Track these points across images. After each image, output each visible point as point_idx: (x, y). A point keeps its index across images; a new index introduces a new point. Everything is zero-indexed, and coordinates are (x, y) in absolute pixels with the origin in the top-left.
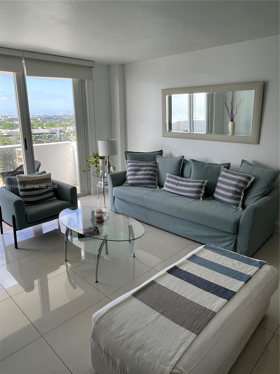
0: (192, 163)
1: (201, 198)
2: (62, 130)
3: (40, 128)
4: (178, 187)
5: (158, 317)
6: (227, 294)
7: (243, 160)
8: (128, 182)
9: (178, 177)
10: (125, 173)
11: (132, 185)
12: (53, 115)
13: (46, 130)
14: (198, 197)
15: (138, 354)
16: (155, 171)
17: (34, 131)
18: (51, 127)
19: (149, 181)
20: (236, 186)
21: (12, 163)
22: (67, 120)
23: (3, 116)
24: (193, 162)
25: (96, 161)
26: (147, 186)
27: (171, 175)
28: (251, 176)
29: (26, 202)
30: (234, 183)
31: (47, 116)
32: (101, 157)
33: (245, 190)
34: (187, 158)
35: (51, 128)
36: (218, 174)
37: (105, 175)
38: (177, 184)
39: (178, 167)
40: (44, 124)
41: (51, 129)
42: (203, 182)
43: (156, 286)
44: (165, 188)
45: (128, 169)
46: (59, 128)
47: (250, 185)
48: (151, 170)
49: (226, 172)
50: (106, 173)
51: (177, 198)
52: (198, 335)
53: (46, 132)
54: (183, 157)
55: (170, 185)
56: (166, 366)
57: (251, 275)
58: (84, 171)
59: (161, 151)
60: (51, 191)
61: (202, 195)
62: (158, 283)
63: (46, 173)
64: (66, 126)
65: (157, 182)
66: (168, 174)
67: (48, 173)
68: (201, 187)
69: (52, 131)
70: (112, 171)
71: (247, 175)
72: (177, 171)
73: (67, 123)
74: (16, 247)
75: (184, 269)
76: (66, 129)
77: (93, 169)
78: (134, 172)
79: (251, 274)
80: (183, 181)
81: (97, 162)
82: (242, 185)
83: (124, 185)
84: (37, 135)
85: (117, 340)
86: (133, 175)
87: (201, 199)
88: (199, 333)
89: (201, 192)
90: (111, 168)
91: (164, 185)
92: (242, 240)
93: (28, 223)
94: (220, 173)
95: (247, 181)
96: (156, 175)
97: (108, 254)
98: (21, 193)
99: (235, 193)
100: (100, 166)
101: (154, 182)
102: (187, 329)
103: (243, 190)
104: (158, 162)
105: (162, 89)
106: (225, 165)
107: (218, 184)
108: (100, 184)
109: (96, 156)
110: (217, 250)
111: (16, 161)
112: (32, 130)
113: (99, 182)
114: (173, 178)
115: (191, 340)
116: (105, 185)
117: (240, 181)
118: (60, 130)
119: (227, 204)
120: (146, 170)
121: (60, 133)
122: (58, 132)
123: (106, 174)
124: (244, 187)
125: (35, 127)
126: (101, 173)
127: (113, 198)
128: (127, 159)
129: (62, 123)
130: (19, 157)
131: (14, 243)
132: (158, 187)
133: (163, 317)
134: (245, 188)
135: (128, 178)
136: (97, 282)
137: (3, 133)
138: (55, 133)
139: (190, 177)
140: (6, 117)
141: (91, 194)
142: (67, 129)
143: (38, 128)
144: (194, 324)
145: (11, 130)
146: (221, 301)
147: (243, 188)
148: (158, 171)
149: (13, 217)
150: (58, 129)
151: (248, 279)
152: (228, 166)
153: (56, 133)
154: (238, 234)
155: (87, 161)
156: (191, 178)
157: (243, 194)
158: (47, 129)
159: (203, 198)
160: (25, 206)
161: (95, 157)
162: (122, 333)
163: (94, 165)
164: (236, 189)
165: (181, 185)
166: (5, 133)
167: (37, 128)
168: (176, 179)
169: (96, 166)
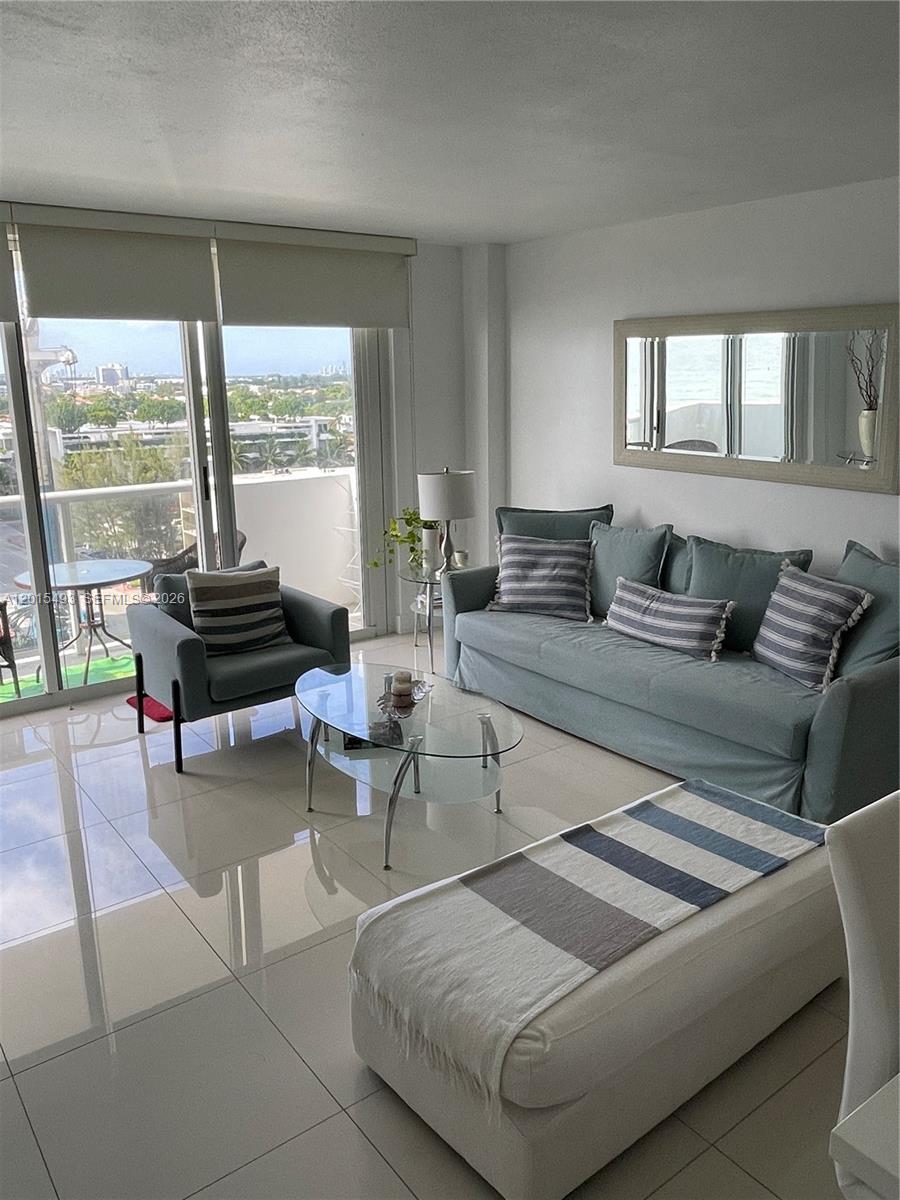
0: (694, 547)
1: (713, 654)
2: (325, 426)
3: (257, 417)
4: (648, 620)
5: (512, 929)
6: (704, 896)
7: (850, 541)
8: (500, 601)
9: (651, 590)
10: (496, 571)
11: (515, 609)
12: (298, 375)
13: (276, 424)
14: (703, 651)
15: (451, 996)
16: (583, 569)
17: (237, 428)
18: (290, 416)
19: (564, 600)
20: (816, 621)
21: (165, 530)
22: (343, 392)
23: (142, 379)
24: (697, 546)
25: (411, 535)
26: (556, 612)
27: (629, 583)
28: (863, 592)
29: (210, 647)
30: (812, 610)
31: (279, 377)
32: (426, 523)
33: (843, 633)
34: (682, 530)
35: (292, 418)
36: (773, 584)
37: (435, 576)
38: (646, 611)
39: (653, 558)
40: (270, 404)
41: (289, 421)
42: (723, 607)
43: (523, 866)
44: (610, 622)
45: (504, 560)
46: (318, 418)
47: (859, 620)
48: (571, 566)
49: (793, 577)
50: (440, 571)
51: (639, 651)
52: (601, 970)
53: (274, 429)
54: (670, 527)
55: (625, 612)
56: (510, 1020)
57: (789, 859)
58: (376, 564)
59: (609, 509)
60: (277, 619)
61: (716, 645)
62: (533, 860)
63: (266, 566)
64: (341, 413)
65: (588, 603)
66: (621, 579)
67: (270, 566)
68: (714, 621)
69: (295, 427)
70: (459, 565)
71: (850, 587)
72: (648, 571)
73: (342, 401)
74: (179, 769)
75: (610, 834)
76: (339, 423)
77: (402, 557)
78: (520, 571)
79: (788, 856)
80: (664, 601)
81: (414, 538)
82: (833, 618)
83: (487, 608)
84: (247, 442)
85: (408, 967)
86: (517, 578)
87: (714, 659)
88: (606, 967)
89: (714, 637)
90: (457, 556)
91: (608, 612)
92: (819, 780)
93: (213, 702)
94: (778, 580)
95: (851, 605)
96: (587, 581)
97: (418, 792)
98: (196, 621)
99: (811, 639)
100: (424, 548)
101: (580, 602)
102: (577, 956)
103: (838, 634)
104: (595, 542)
105: (615, 322)
106: (796, 557)
107: (769, 613)
108: (422, 602)
109: (412, 519)
110: (715, 794)
111: (179, 523)
112: (230, 424)
113: (420, 598)
114: (634, 591)
115: (581, 978)
116: (435, 607)
117: (828, 606)
118: (320, 426)
119: (789, 673)
120: (555, 566)
121: (318, 436)
122: (315, 430)
123: (438, 573)
124: (841, 625)
125: (240, 415)
126: (424, 570)
127: (453, 646)
128: (501, 531)
129: (327, 402)
130: (188, 510)
131: (174, 760)
132: (591, 619)
133: (524, 930)
134: (844, 627)
135: (503, 587)
136: (387, 868)
137: (141, 434)
138: (302, 435)
139: (687, 589)
140: (152, 382)
141: (394, 633)
142: (342, 421)
143: (252, 417)
144: (598, 950)
145: (165, 425)
146: (685, 908)
147: (838, 627)
148: (594, 570)
149: (175, 684)
150: (312, 420)
151: (774, 867)
152: (803, 561)
153: (306, 436)
154: (808, 762)
155: (386, 532)
156: (690, 592)
157: (836, 645)
158: (278, 419)
159: (721, 655)
160: (209, 657)
161: (408, 523)
162: (420, 955)
163: (408, 546)
164: (814, 631)
165: (656, 614)
166: (146, 434)
167: (245, 418)
168: (642, 594)
169: (412, 550)
